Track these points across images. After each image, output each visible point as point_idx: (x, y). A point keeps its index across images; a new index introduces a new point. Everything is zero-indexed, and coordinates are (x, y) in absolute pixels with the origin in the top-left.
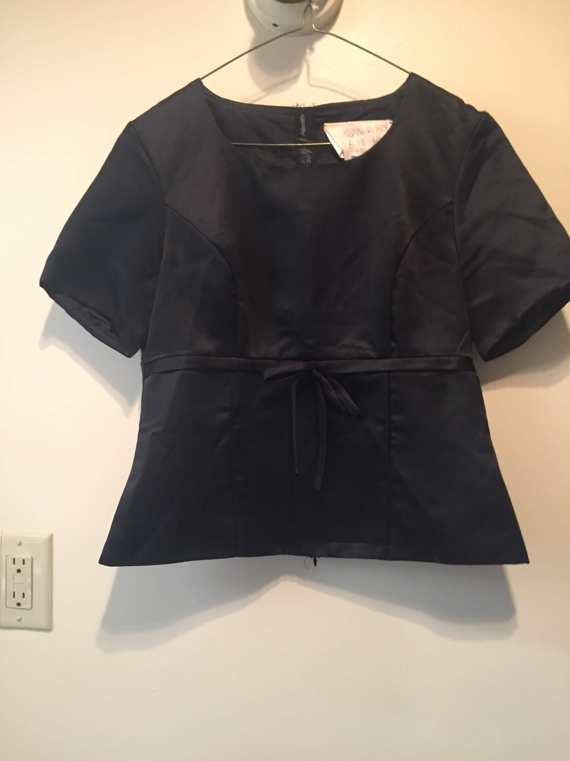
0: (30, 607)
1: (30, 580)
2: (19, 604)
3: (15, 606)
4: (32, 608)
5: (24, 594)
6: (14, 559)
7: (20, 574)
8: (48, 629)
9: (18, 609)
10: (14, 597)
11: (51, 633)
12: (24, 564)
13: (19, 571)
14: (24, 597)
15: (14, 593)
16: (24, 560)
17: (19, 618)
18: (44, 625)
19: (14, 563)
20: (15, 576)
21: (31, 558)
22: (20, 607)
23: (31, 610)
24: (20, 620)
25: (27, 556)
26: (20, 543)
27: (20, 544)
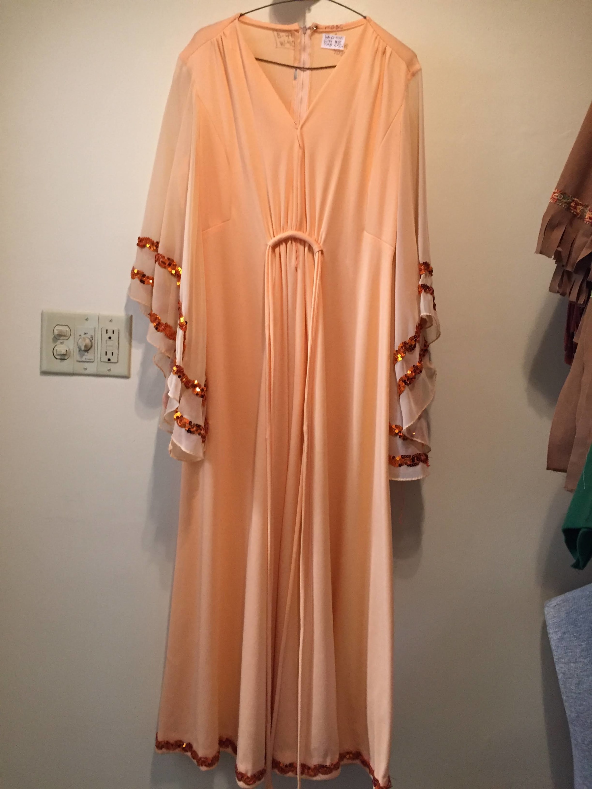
0: (116, 361)
1: (117, 344)
2: (109, 360)
3: (107, 360)
4: (117, 362)
5: (113, 353)
6: (107, 330)
7: (110, 340)
8: (127, 377)
9: (107, 362)
10: (106, 355)
11: (130, 378)
12: (113, 333)
13: (110, 338)
14: (113, 355)
15: (106, 352)
16: (113, 331)
17: (108, 369)
18: (125, 373)
19: (107, 333)
20: (107, 342)
21: (118, 330)
22: (109, 361)
23: (117, 364)
24: (109, 370)
25: (115, 329)
26: (111, 319)
27: (111, 321)
